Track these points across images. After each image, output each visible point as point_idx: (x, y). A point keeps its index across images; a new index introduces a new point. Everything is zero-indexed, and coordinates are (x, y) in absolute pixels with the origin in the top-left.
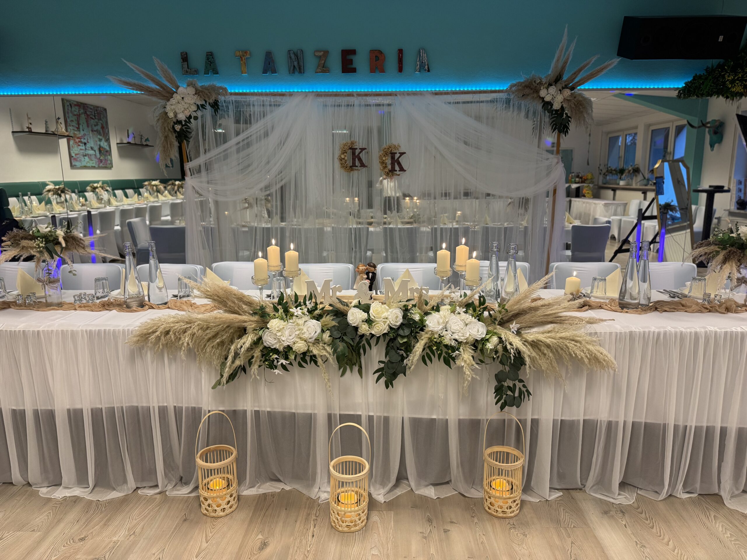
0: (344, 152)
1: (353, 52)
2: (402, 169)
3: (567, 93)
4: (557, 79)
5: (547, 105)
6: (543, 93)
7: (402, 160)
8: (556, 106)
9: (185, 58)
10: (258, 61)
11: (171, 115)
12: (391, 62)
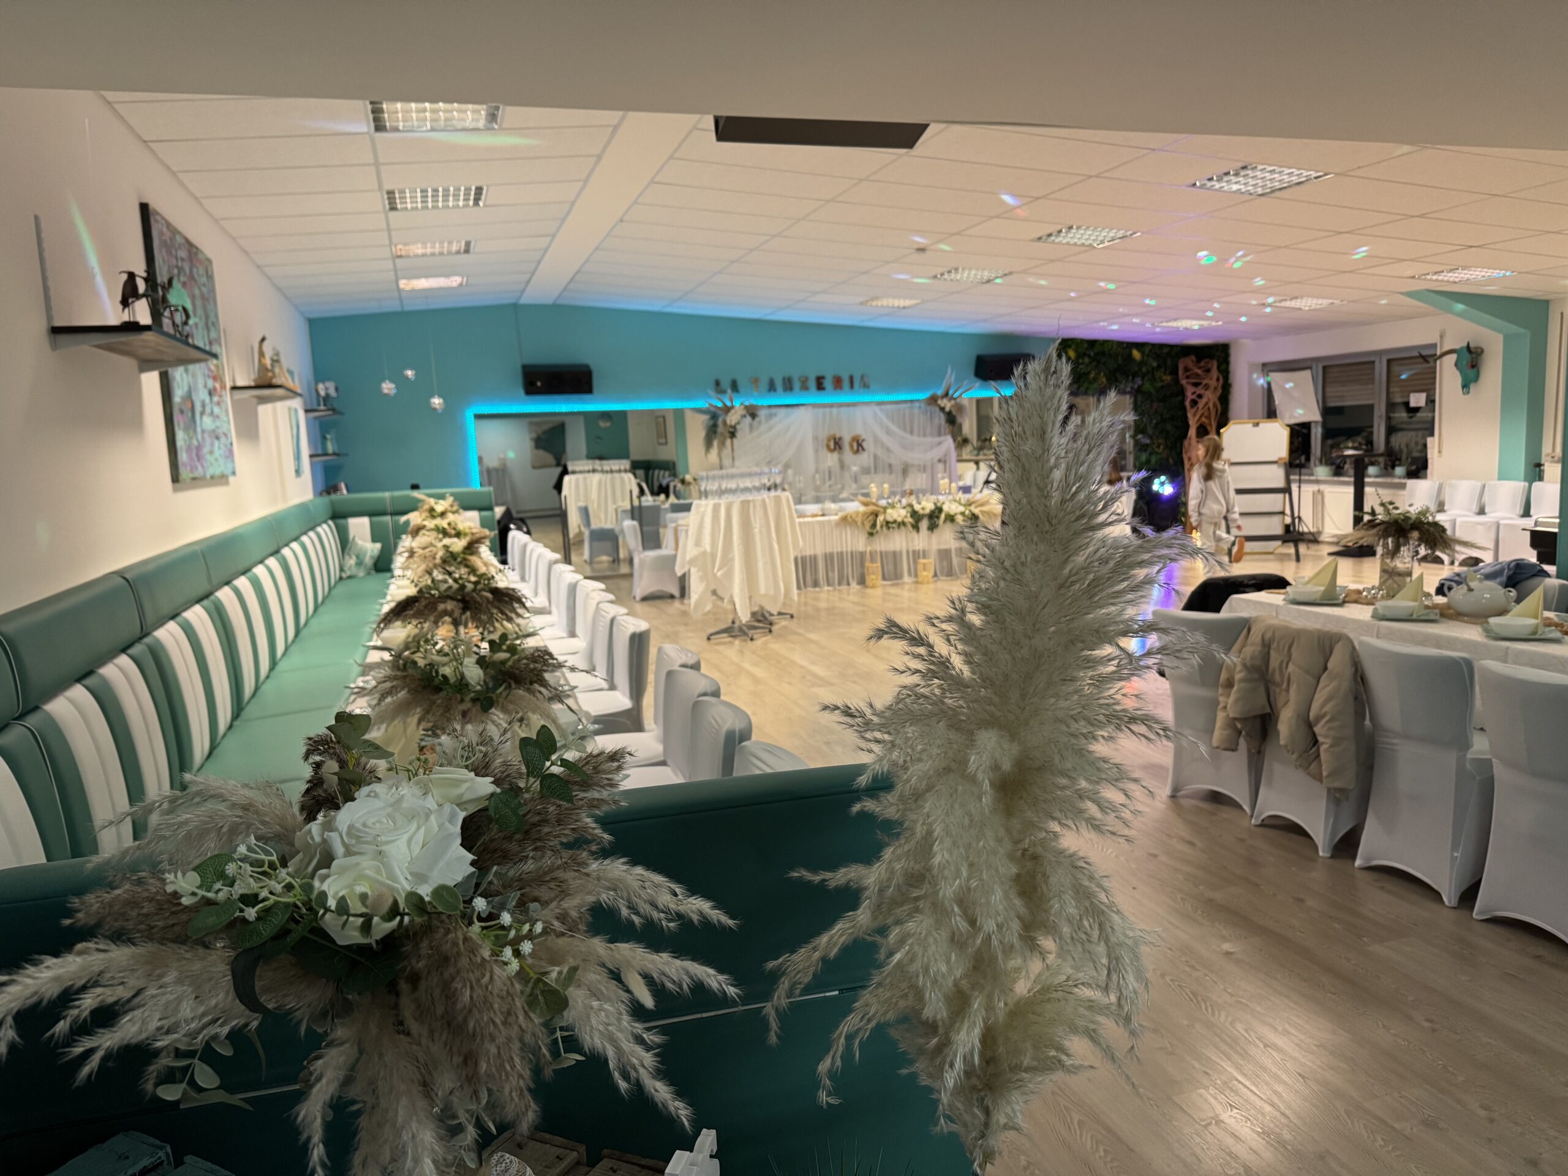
0: (829, 440)
1: (823, 378)
2: (863, 449)
3: (953, 402)
4: (946, 395)
5: (942, 409)
6: (939, 402)
7: (864, 444)
8: (947, 409)
9: (717, 383)
10: (764, 384)
11: (728, 422)
12: (846, 383)
